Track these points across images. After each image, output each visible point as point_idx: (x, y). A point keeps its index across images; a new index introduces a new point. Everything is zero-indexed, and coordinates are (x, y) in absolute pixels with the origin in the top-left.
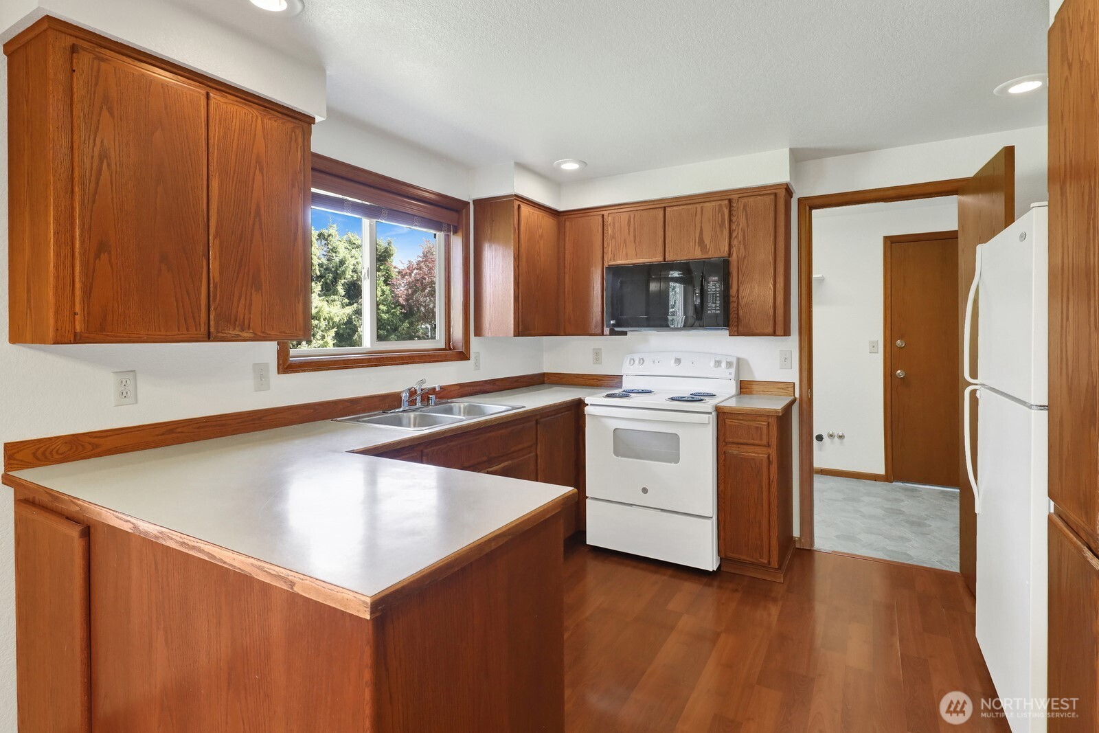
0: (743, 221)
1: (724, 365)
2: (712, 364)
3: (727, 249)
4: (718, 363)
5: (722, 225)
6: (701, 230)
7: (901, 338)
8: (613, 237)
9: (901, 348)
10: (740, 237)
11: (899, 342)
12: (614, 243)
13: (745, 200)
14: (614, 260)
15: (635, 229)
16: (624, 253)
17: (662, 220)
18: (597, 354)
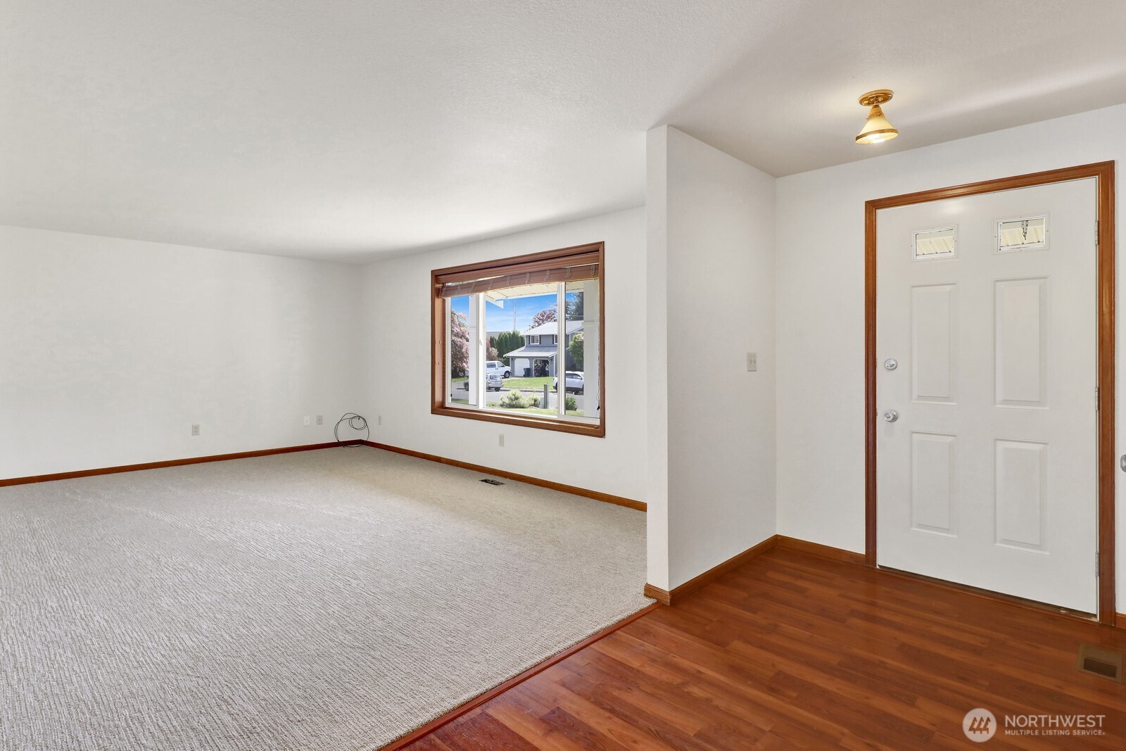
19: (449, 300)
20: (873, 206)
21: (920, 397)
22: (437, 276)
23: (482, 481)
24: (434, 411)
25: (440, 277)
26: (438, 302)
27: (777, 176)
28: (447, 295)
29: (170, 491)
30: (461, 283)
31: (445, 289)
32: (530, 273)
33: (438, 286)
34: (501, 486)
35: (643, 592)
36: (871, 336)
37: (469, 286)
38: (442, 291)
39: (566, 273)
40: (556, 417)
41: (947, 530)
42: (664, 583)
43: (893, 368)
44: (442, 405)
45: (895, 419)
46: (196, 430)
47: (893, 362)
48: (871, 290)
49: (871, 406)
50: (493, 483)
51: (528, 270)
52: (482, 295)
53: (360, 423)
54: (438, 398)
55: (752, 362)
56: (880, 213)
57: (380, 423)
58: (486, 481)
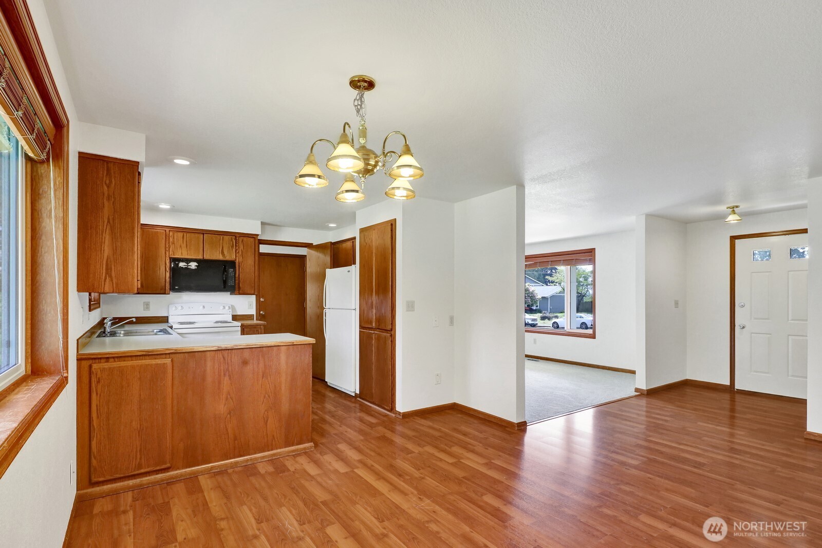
0: (242, 247)
1: (227, 308)
2: (222, 308)
3: (234, 257)
4: (224, 307)
5: (232, 247)
6: (223, 247)
7: (263, 297)
8: (173, 243)
9: (262, 301)
10: (240, 253)
11: (262, 299)
12: (173, 247)
13: (242, 238)
14: (174, 255)
15: (187, 242)
16: (180, 252)
17: (202, 239)
18: (147, 306)
20: (733, 239)
21: (755, 319)
27: (687, 223)
34: (539, 361)
35: (634, 390)
36: (733, 293)
41: (768, 373)
42: (644, 387)
43: (743, 306)
45: (744, 327)
47: (743, 304)
48: (733, 272)
49: (733, 323)
50: (534, 360)
55: (677, 303)
56: (737, 241)
58: (529, 360)
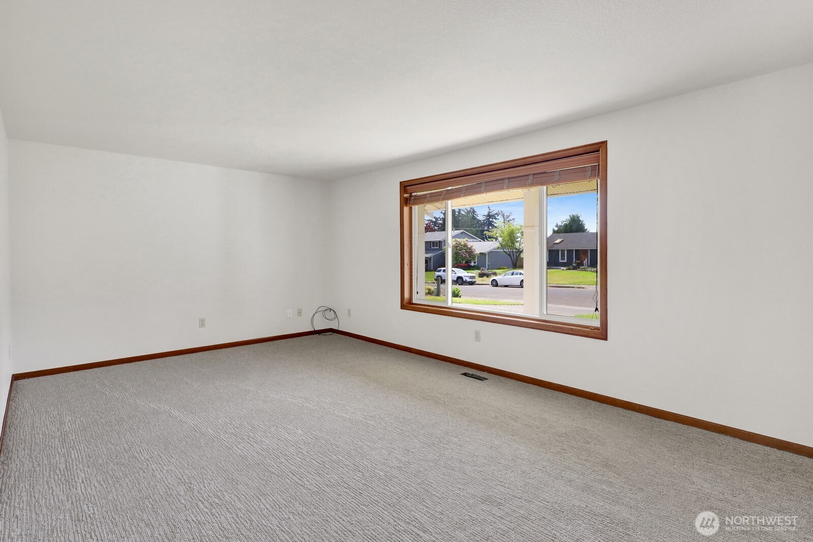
19: (416, 208)
22: (405, 187)
23: (462, 374)
24: (403, 307)
25: (408, 188)
26: (406, 209)
28: (415, 204)
29: (187, 383)
30: (430, 192)
31: (413, 198)
32: (509, 178)
33: (406, 195)
34: (486, 381)
37: (440, 194)
38: (410, 200)
39: (554, 176)
40: (538, 316)
44: (410, 302)
46: (202, 323)
50: (473, 376)
51: (507, 176)
52: (450, 202)
53: (332, 315)
54: (407, 295)
57: (349, 315)
58: (465, 374)
